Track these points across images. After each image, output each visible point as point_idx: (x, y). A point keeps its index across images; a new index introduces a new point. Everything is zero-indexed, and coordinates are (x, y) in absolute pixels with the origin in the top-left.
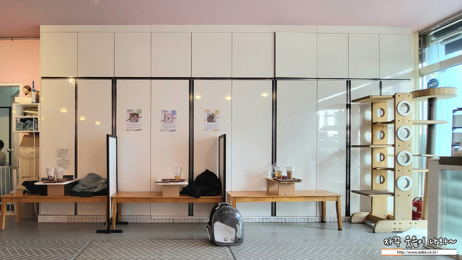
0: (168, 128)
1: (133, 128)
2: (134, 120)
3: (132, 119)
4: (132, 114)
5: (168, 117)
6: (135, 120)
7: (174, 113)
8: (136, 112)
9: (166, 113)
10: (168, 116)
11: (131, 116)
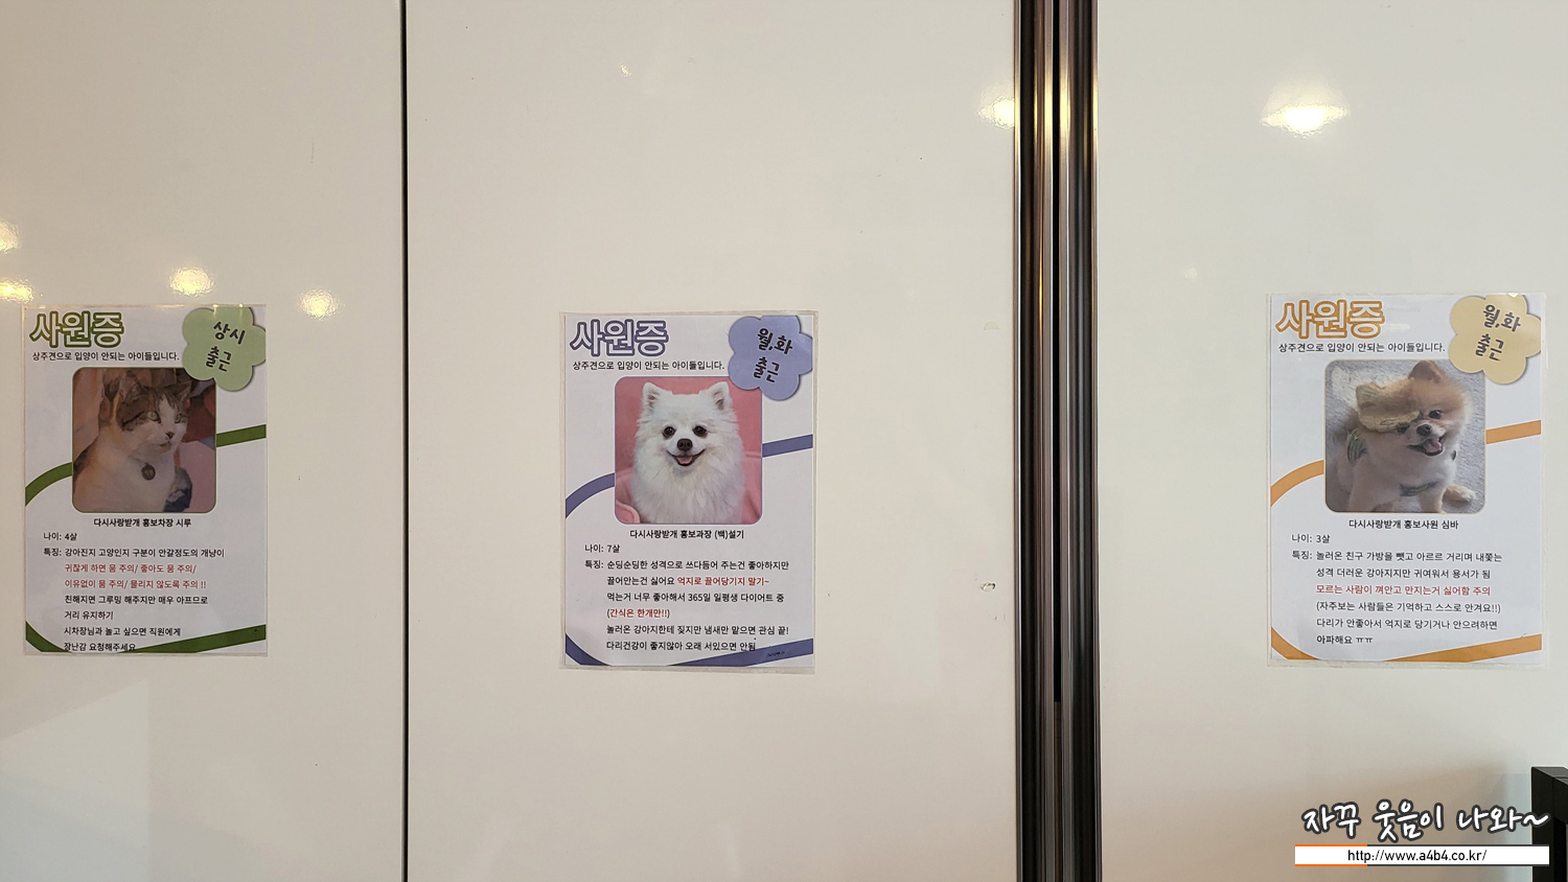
0: (682, 614)
1: (126, 616)
2: (148, 472)
3: (114, 457)
4: (110, 393)
5: (684, 432)
6: (165, 482)
7: (773, 355)
8: (170, 350)
9: (640, 367)
10: (684, 410)
11: (93, 412)
